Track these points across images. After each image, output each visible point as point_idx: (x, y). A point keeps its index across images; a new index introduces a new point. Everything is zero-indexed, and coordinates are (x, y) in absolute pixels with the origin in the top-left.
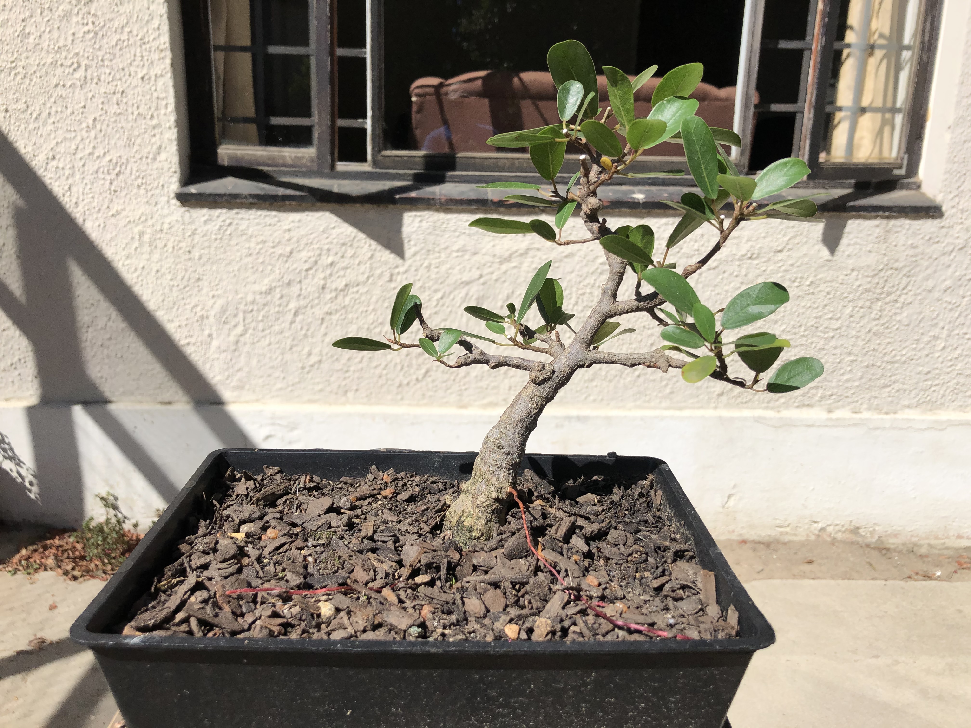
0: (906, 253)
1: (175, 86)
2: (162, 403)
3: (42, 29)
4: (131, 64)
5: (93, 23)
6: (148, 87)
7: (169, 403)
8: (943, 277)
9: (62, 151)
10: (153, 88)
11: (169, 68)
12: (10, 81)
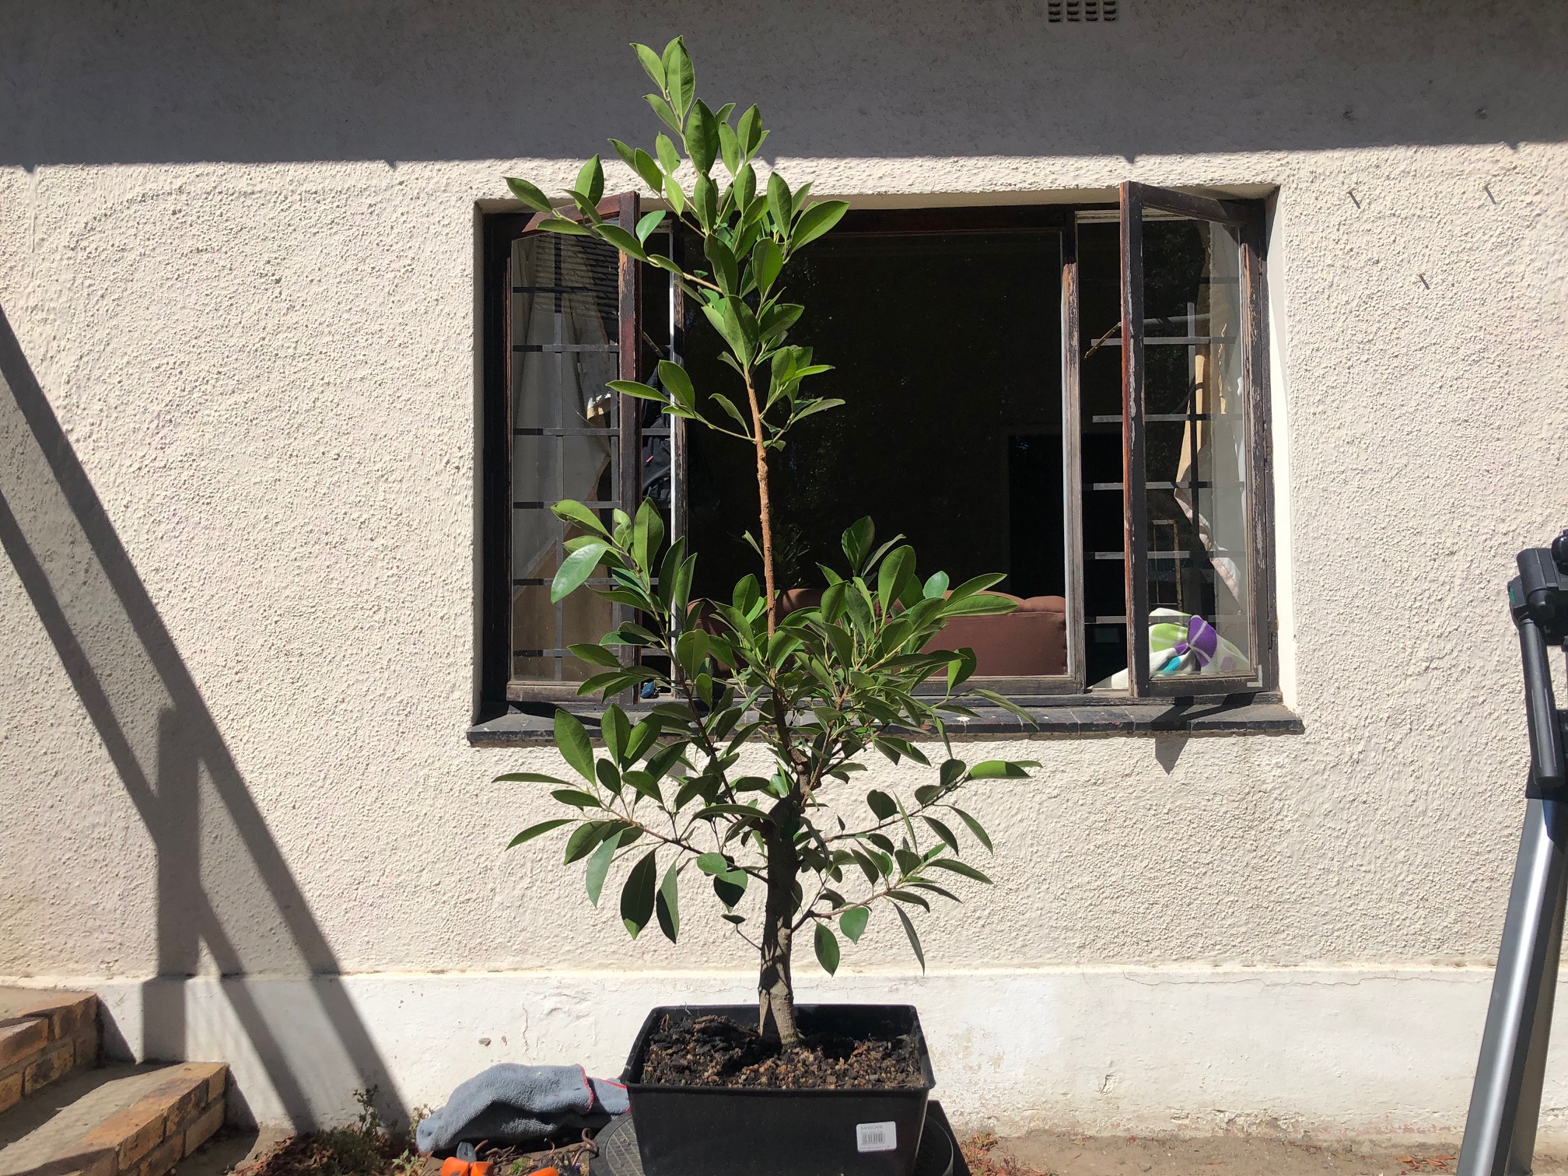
0: (1273, 773)
1: (474, 623)
2: (433, 972)
3: (346, 575)
4: (431, 604)
5: (398, 567)
6: (447, 625)
7: (442, 972)
8: (1321, 800)
9: (353, 694)
10: (452, 627)
11: (469, 607)
12: (308, 626)
